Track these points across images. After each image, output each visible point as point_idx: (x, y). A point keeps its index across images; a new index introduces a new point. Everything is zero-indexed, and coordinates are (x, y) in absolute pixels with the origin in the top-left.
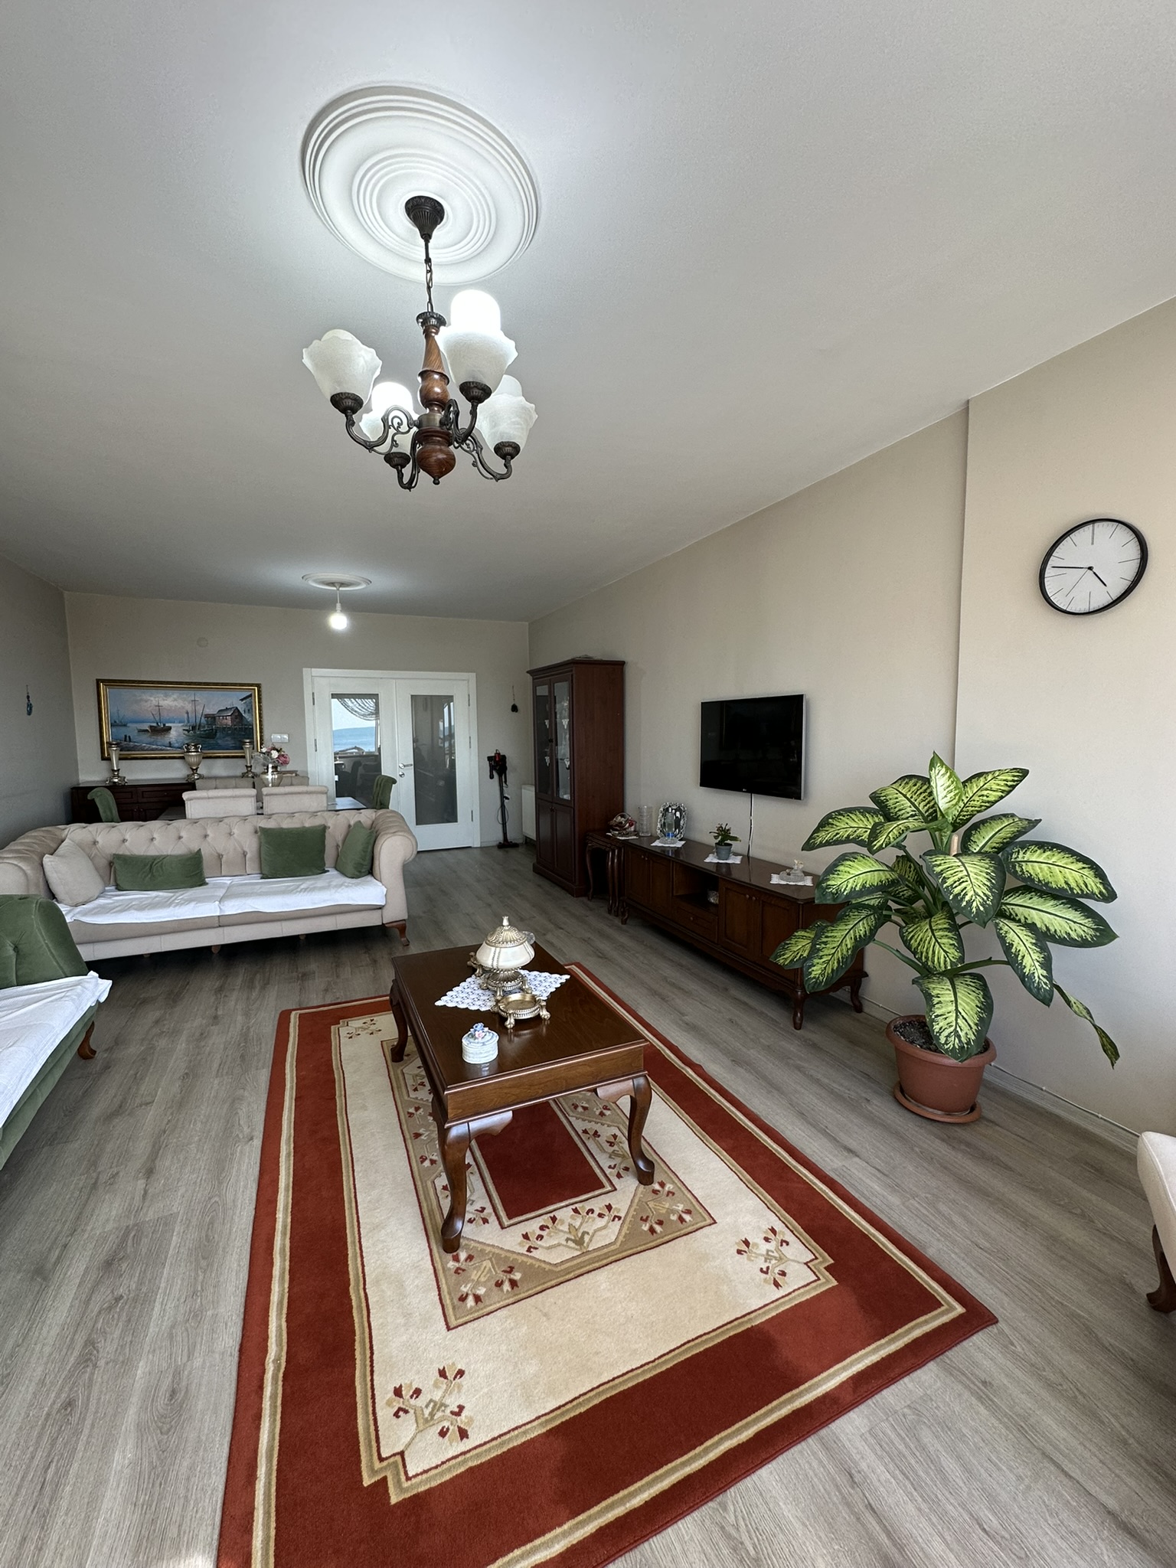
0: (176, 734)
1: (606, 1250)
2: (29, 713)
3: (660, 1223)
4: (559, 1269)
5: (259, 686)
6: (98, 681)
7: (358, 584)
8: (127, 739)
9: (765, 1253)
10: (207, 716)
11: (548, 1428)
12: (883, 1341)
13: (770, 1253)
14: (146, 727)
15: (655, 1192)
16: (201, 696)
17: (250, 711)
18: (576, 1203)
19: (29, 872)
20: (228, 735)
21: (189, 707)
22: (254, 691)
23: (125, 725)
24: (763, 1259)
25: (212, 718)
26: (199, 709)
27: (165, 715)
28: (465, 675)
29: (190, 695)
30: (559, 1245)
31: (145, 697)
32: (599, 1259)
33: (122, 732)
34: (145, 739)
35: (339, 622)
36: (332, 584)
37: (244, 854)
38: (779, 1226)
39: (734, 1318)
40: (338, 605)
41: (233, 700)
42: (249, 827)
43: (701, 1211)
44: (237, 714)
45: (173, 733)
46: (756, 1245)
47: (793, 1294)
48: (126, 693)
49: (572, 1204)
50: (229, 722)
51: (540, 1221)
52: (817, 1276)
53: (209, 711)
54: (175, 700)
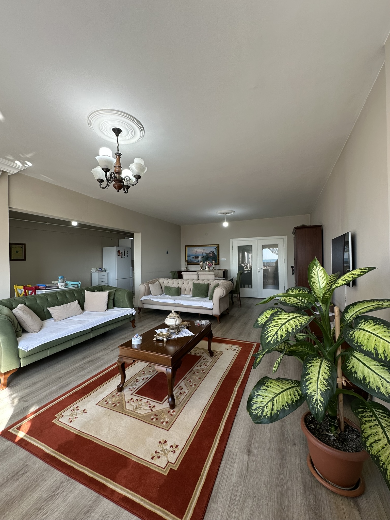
0: (200, 258)
1: (138, 414)
2: (167, 253)
3: (157, 419)
4: (125, 410)
5: (219, 245)
6: (186, 246)
7: (231, 213)
8: (190, 260)
9: (165, 448)
10: (206, 254)
11: (77, 434)
12: (148, 501)
13: (166, 450)
14: (194, 257)
15: (169, 412)
16: (206, 248)
17: (216, 252)
18: (149, 400)
19: (146, 287)
20: (211, 259)
21: (203, 251)
22: (217, 246)
23: (190, 256)
24: (162, 449)
25: (208, 254)
26: (205, 252)
27: (198, 253)
28: (283, 237)
29: (203, 248)
30: (133, 406)
31: (194, 249)
32: (136, 415)
33: (190, 258)
34: (194, 259)
35: (226, 224)
36: (223, 214)
37: (191, 289)
38: (180, 447)
39: (131, 453)
40: (225, 219)
41: (212, 249)
42: (192, 282)
43: (170, 425)
44: (213, 253)
45: (199, 258)
46: (167, 444)
47: (152, 464)
48: (191, 248)
49: (148, 399)
50: (211, 255)
51: (138, 398)
52: (165, 468)
53: (207, 252)
54: (200, 250)
